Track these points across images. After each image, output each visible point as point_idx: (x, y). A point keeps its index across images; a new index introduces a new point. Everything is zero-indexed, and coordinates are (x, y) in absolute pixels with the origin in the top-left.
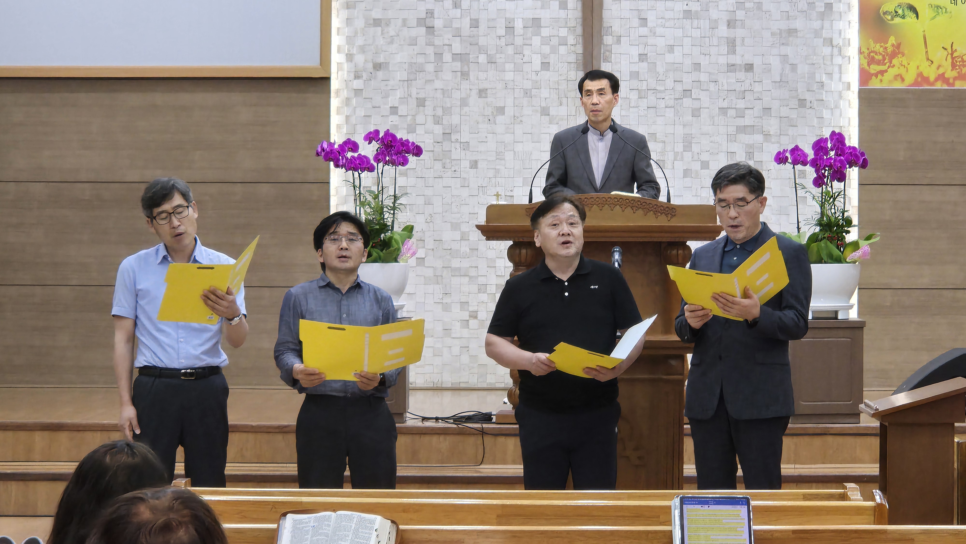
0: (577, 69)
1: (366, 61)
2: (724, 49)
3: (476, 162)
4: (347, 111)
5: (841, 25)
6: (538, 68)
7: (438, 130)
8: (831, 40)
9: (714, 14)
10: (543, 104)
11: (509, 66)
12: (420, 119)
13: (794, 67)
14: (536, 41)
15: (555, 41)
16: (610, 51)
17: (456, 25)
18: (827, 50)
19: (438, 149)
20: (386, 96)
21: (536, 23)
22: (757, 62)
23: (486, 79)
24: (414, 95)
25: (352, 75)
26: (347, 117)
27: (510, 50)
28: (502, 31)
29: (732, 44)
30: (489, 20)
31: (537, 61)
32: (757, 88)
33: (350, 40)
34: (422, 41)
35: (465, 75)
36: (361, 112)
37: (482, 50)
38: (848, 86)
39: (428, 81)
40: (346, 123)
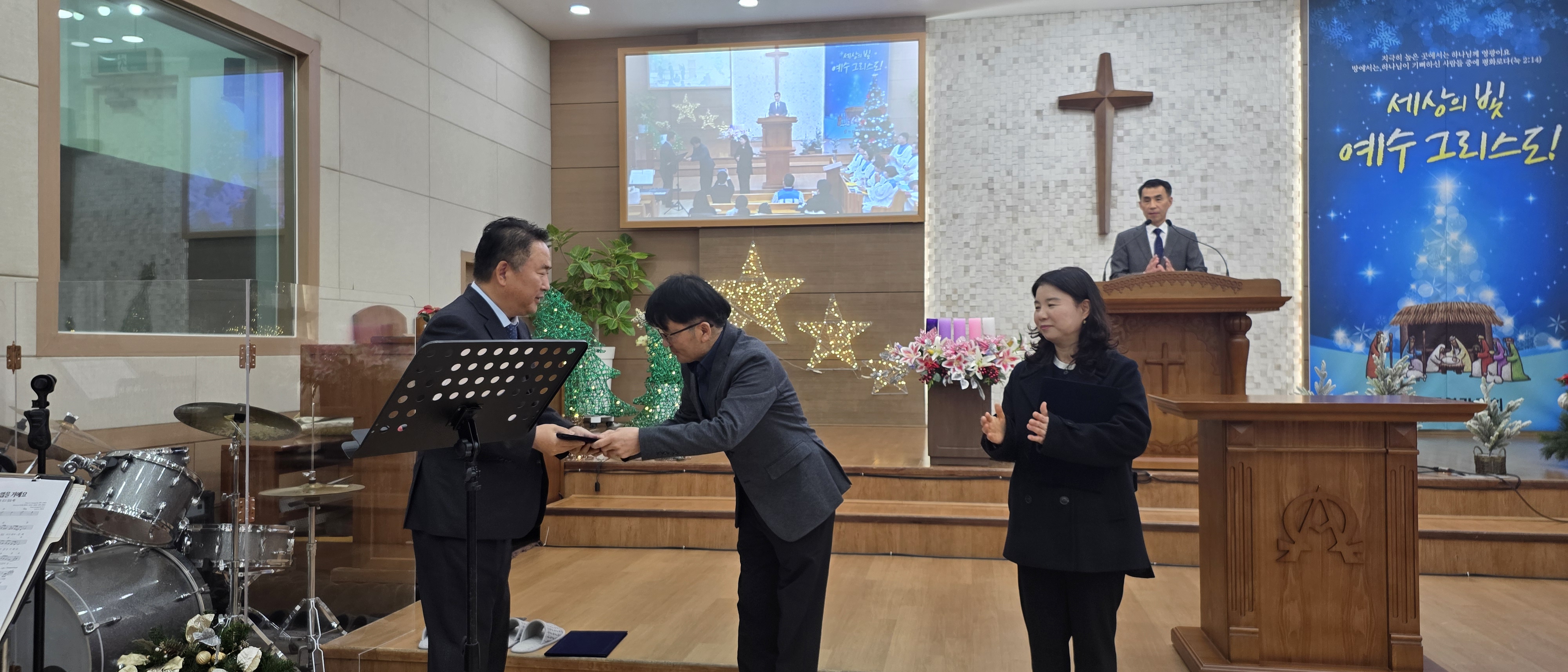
0: (1093, 214)
1: (948, 213)
2: (1199, 196)
3: (1022, 277)
4: (935, 246)
5: (1287, 176)
6: (1066, 213)
7: (997, 257)
8: (1279, 187)
9: (1191, 172)
10: (1069, 238)
11: (1045, 213)
12: (984, 250)
13: (1250, 206)
14: (1064, 195)
15: (1077, 195)
16: (1116, 201)
17: (1008, 186)
18: (1276, 194)
19: (997, 269)
20: (961, 236)
21: (1064, 183)
22: (1223, 204)
23: (1029, 222)
24: (980, 234)
25: (939, 222)
26: (936, 250)
27: (1046, 202)
28: (1041, 190)
29: (1204, 193)
30: (1032, 183)
31: (1064, 208)
32: (1223, 222)
33: (937, 199)
34: (985, 198)
35: (1015, 220)
36: (945, 247)
37: (1028, 203)
38: (1292, 218)
39: (990, 225)
40: (935, 254)
